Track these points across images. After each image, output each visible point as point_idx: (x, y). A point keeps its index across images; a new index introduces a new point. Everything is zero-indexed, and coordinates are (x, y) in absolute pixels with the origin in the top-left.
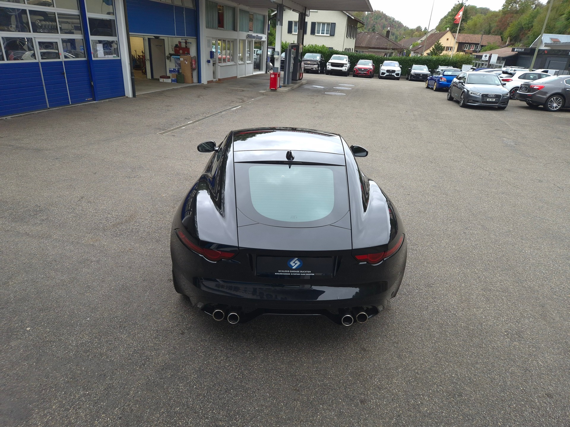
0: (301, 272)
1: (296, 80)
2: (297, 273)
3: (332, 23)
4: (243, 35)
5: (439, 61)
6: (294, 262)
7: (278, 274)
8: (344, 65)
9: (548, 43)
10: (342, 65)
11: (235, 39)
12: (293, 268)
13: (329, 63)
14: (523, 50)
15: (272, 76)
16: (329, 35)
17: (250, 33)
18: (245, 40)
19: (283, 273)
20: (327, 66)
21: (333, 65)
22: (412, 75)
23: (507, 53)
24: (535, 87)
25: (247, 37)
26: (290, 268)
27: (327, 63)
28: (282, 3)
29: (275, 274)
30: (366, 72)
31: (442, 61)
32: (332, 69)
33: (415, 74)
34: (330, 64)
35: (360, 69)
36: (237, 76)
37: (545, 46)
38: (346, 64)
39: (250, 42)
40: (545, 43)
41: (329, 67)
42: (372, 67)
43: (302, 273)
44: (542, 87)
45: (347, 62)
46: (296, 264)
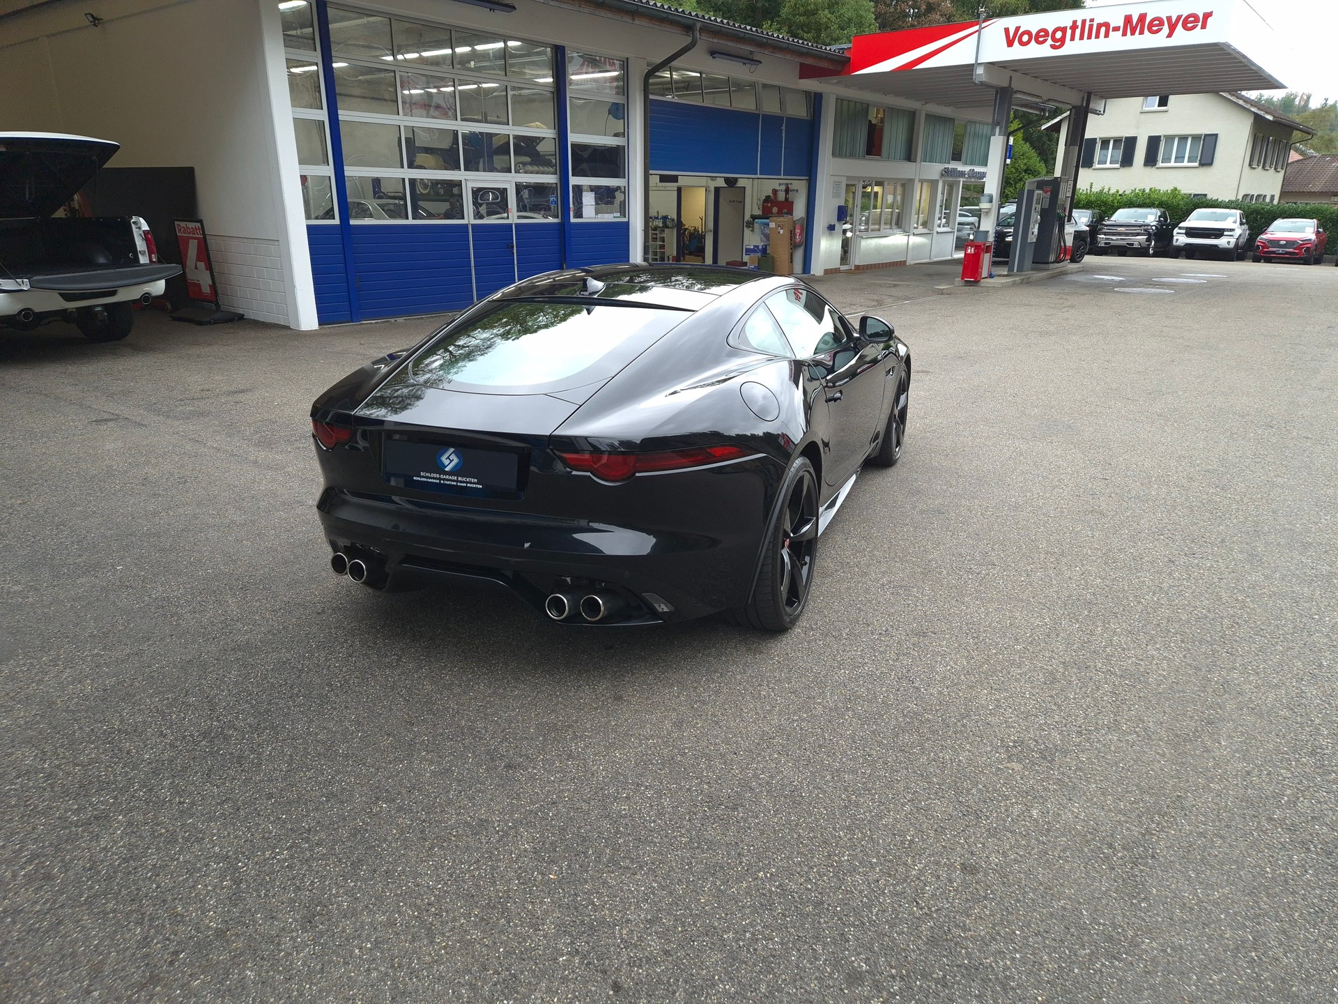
0: (460, 479)
2: (451, 480)
3: (1206, 135)
4: (934, 170)
6: (448, 458)
7: (419, 479)
8: (1225, 233)
10: (1218, 233)
11: (910, 179)
12: (447, 469)
13: (1180, 228)
15: (969, 251)
16: (1196, 164)
17: (953, 165)
18: (938, 180)
19: (427, 477)
20: (1175, 238)
21: (1191, 232)
25: (942, 175)
26: (440, 469)
27: (1176, 230)
28: (1010, 84)
29: (415, 478)
30: (1291, 250)
32: (1187, 244)
34: (1184, 231)
35: (1275, 243)
36: (905, 262)
38: (1232, 230)
39: (951, 187)
41: (1180, 239)
42: (1313, 237)
43: (461, 482)
45: (1236, 226)
46: (451, 461)
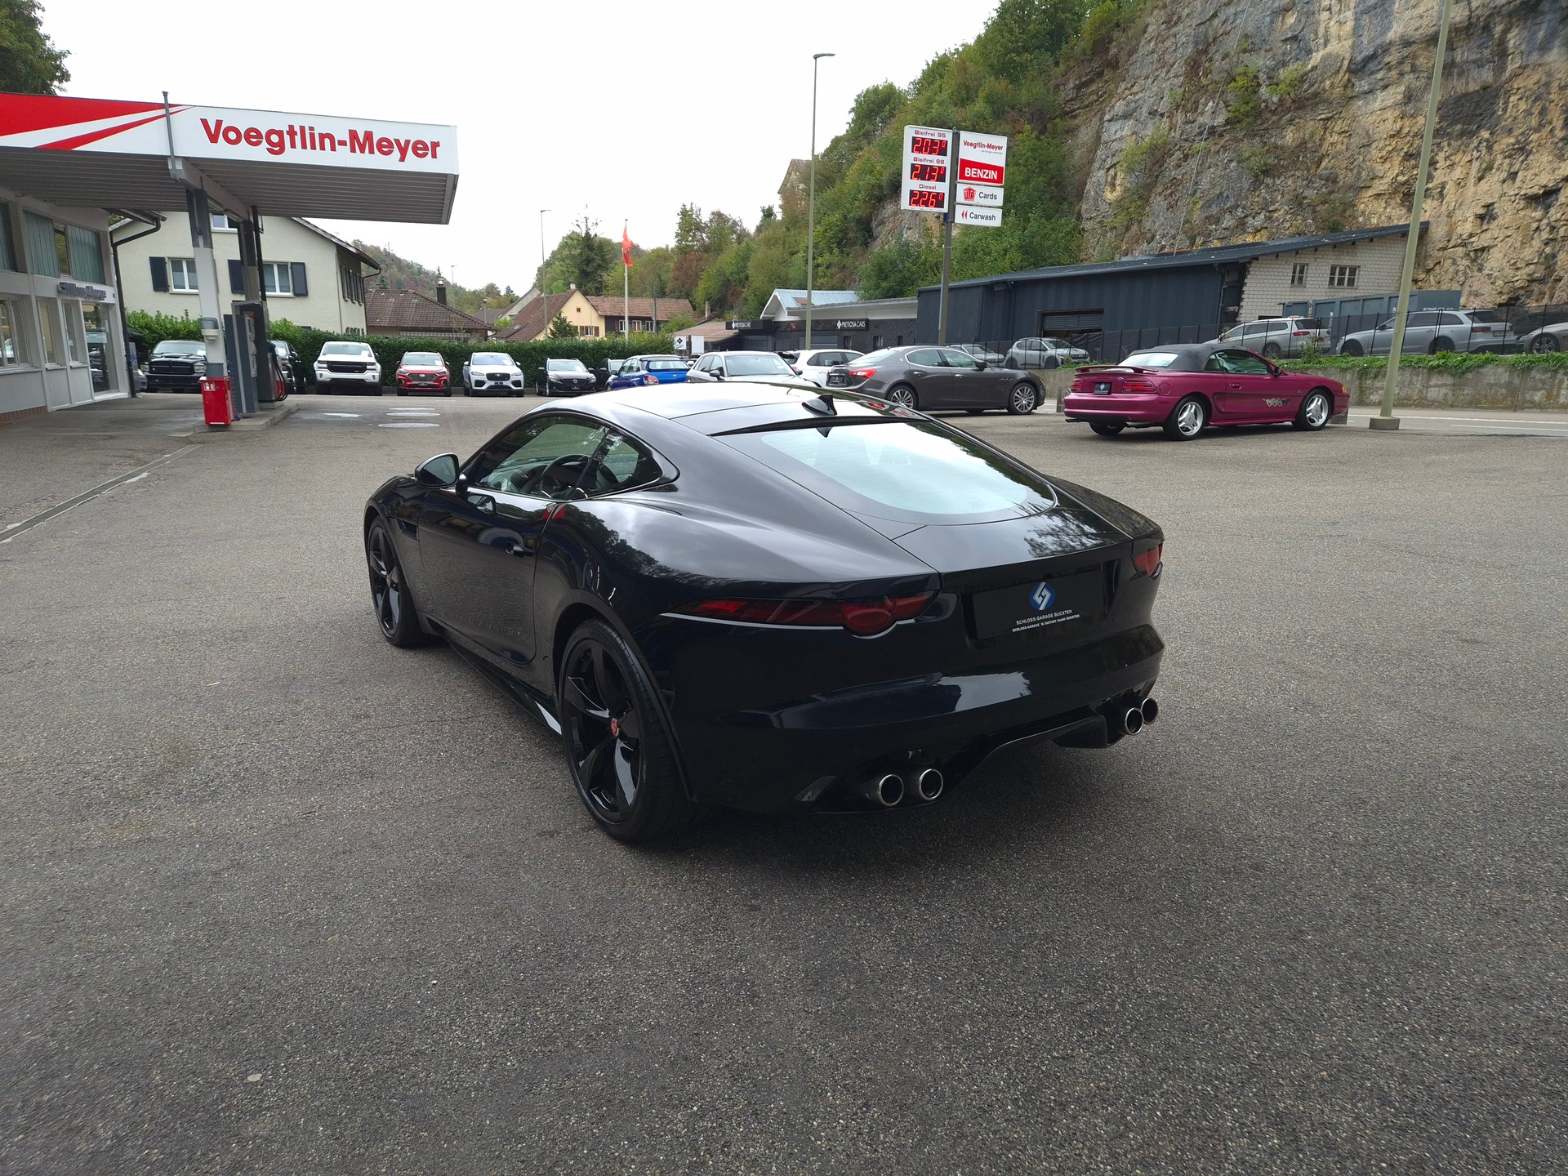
0: (1056, 615)
1: (272, 401)
2: (1049, 620)
3: (292, 264)
4: (47, 285)
5: (602, 348)
6: (1040, 595)
7: (1018, 629)
8: (368, 367)
9: (794, 309)
10: (361, 367)
11: (23, 296)
12: (1041, 608)
13: (320, 362)
14: (749, 325)
15: (208, 388)
16: (290, 294)
17: (67, 280)
18: (54, 300)
19: (1027, 625)
20: (318, 373)
21: (333, 366)
22: (552, 384)
23: (718, 333)
24: (859, 374)
25: (59, 292)
26: (1034, 611)
27: (316, 365)
28: (203, 186)
29: (1014, 630)
30: (432, 383)
31: (609, 349)
32: (333, 379)
33: (561, 380)
34: (325, 366)
35: (415, 375)
36: (45, 407)
37: (790, 314)
38: (373, 364)
39: (69, 307)
40: (788, 309)
41: (324, 375)
42: (445, 369)
43: (1060, 617)
44: (871, 373)
45: (373, 360)
46: (1044, 598)
